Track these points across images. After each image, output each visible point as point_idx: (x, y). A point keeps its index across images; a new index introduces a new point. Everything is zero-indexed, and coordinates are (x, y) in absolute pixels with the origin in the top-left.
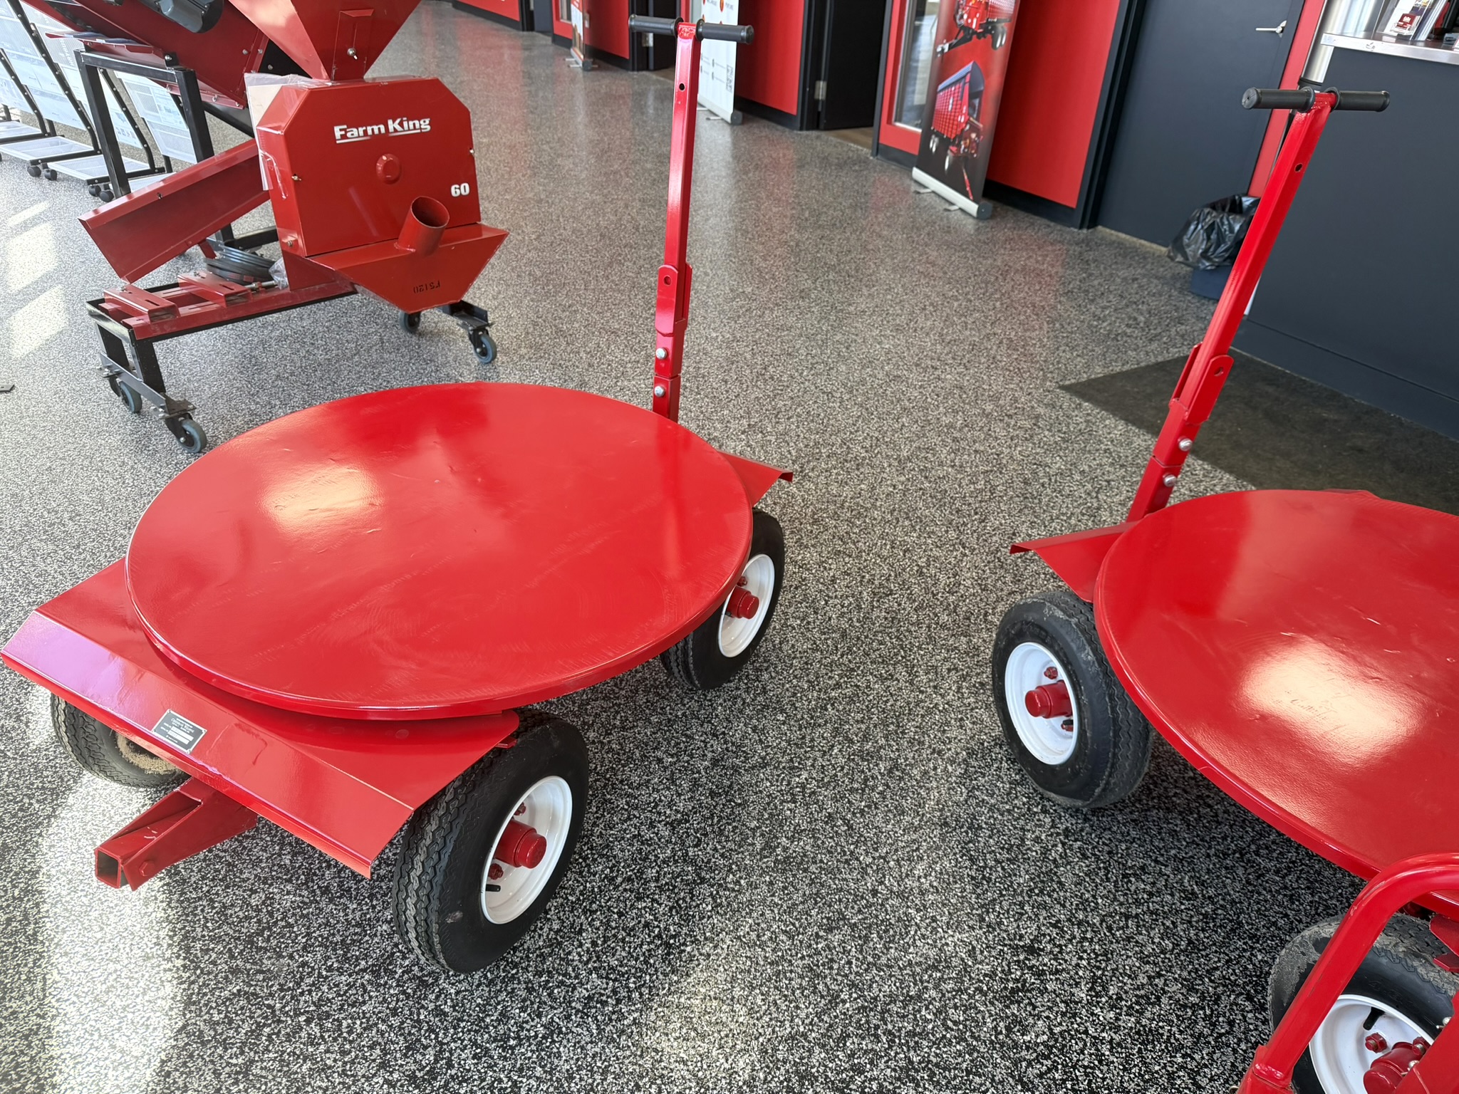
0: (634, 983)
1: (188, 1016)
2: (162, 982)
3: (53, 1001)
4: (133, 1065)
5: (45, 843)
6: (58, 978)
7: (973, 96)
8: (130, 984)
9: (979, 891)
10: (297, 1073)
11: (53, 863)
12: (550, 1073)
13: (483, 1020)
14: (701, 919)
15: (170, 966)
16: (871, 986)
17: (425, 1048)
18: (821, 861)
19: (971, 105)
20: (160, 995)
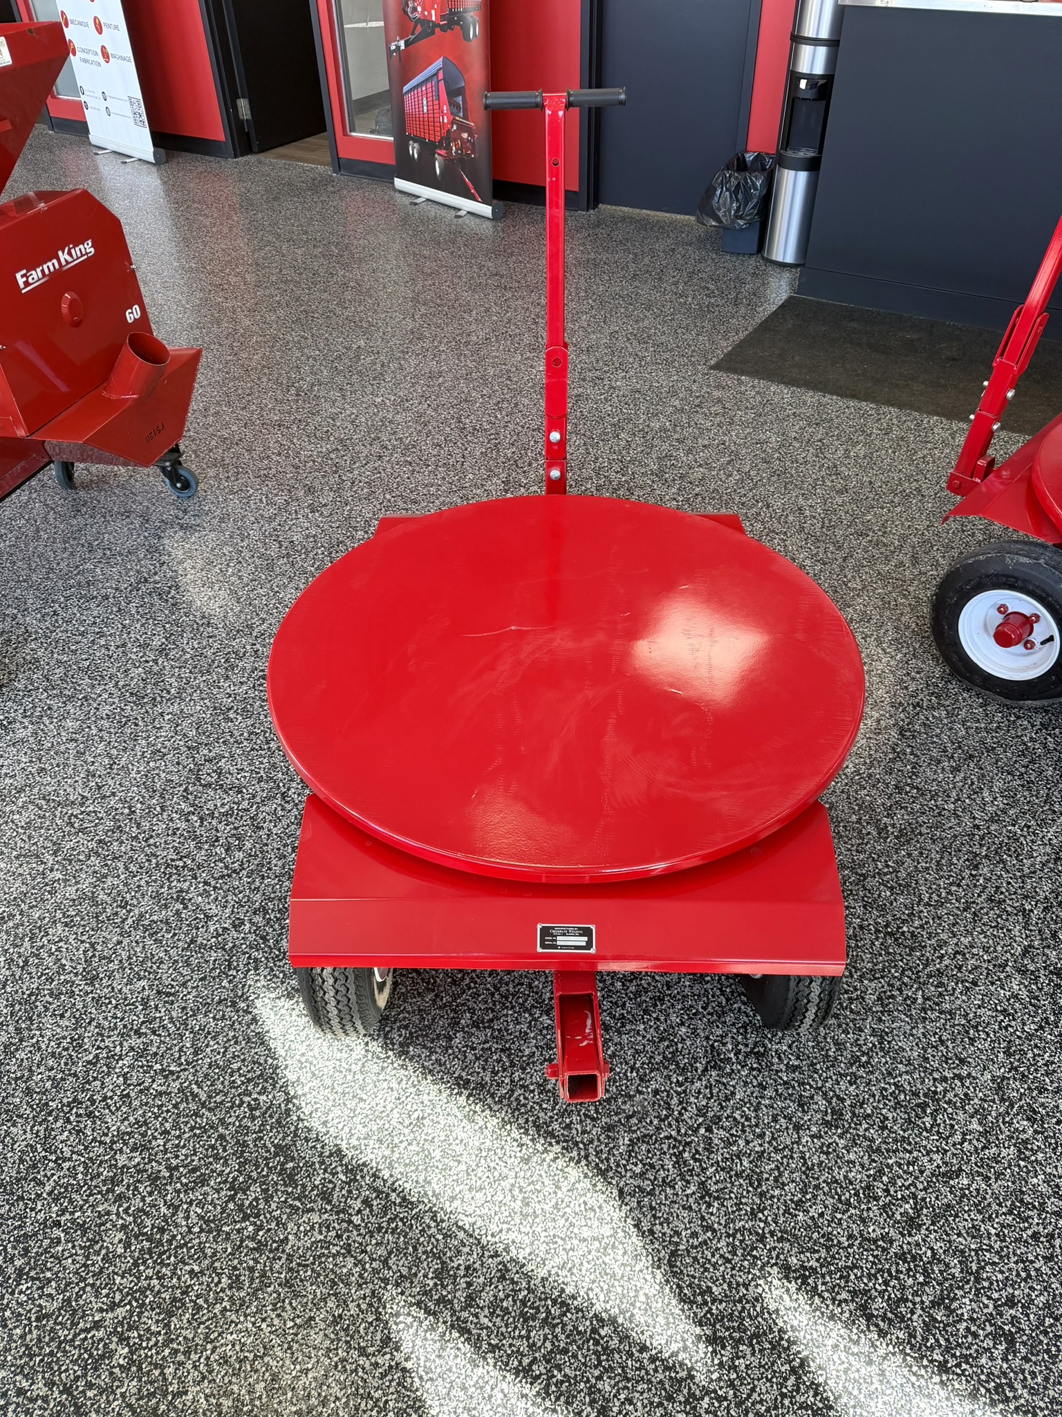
0: (896, 972)
1: (614, 1182)
2: (561, 1170)
3: (489, 1238)
4: (617, 1243)
5: (315, 1124)
6: (471, 1220)
7: (452, 93)
8: (537, 1187)
9: (1035, 793)
10: (743, 1171)
11: (344, 1134)
12: (910, 1064)
13: (827, 1056)
14: (891, 904)
15: (552, 1155)
16: (1036, 892)
17: (812, 1097)
18: (925, 823)
19: (452, 104)
20: (573, 1180)
